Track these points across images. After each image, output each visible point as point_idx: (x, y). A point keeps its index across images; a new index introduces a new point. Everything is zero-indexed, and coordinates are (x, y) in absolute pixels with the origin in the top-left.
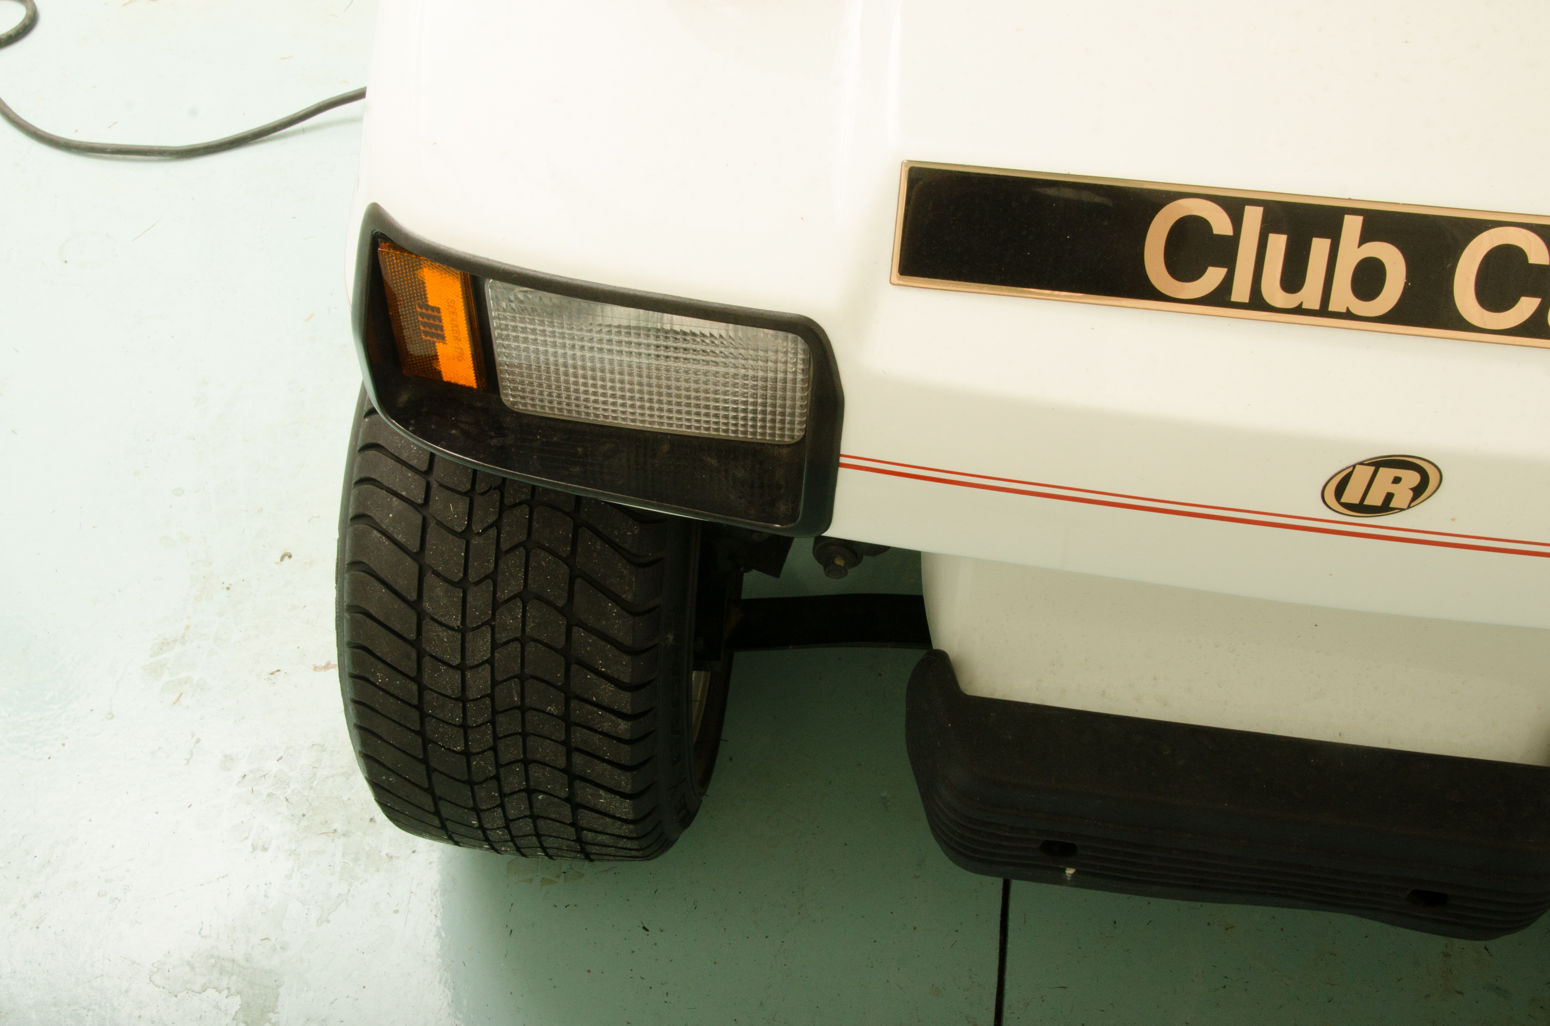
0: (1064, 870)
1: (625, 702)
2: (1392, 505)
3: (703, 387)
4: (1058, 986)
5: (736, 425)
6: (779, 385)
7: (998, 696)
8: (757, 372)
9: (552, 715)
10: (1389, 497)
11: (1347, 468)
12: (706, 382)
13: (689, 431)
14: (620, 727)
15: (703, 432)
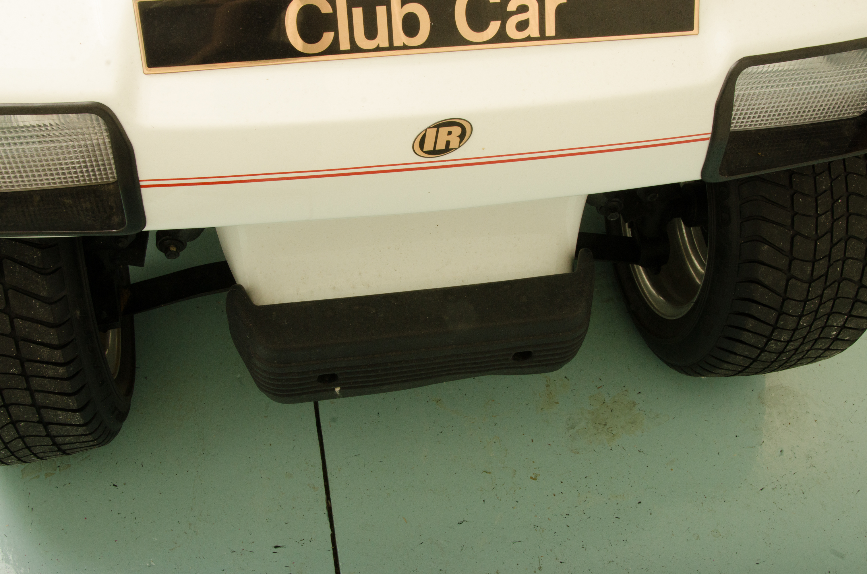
0: (334, 389)
1: (59, 356)
2: (451, 147)
3: (56, 157)
4: (355, 455)
5: (77, 177)
6: (96, 148)
7: (277, 302)
8: (80, 142)
9: (15, 374)
10: (448, 143)
11: (423, 131)
12: (63, 153)
13: (50, 186)
14: (59, 372)
15: (58, 185)
